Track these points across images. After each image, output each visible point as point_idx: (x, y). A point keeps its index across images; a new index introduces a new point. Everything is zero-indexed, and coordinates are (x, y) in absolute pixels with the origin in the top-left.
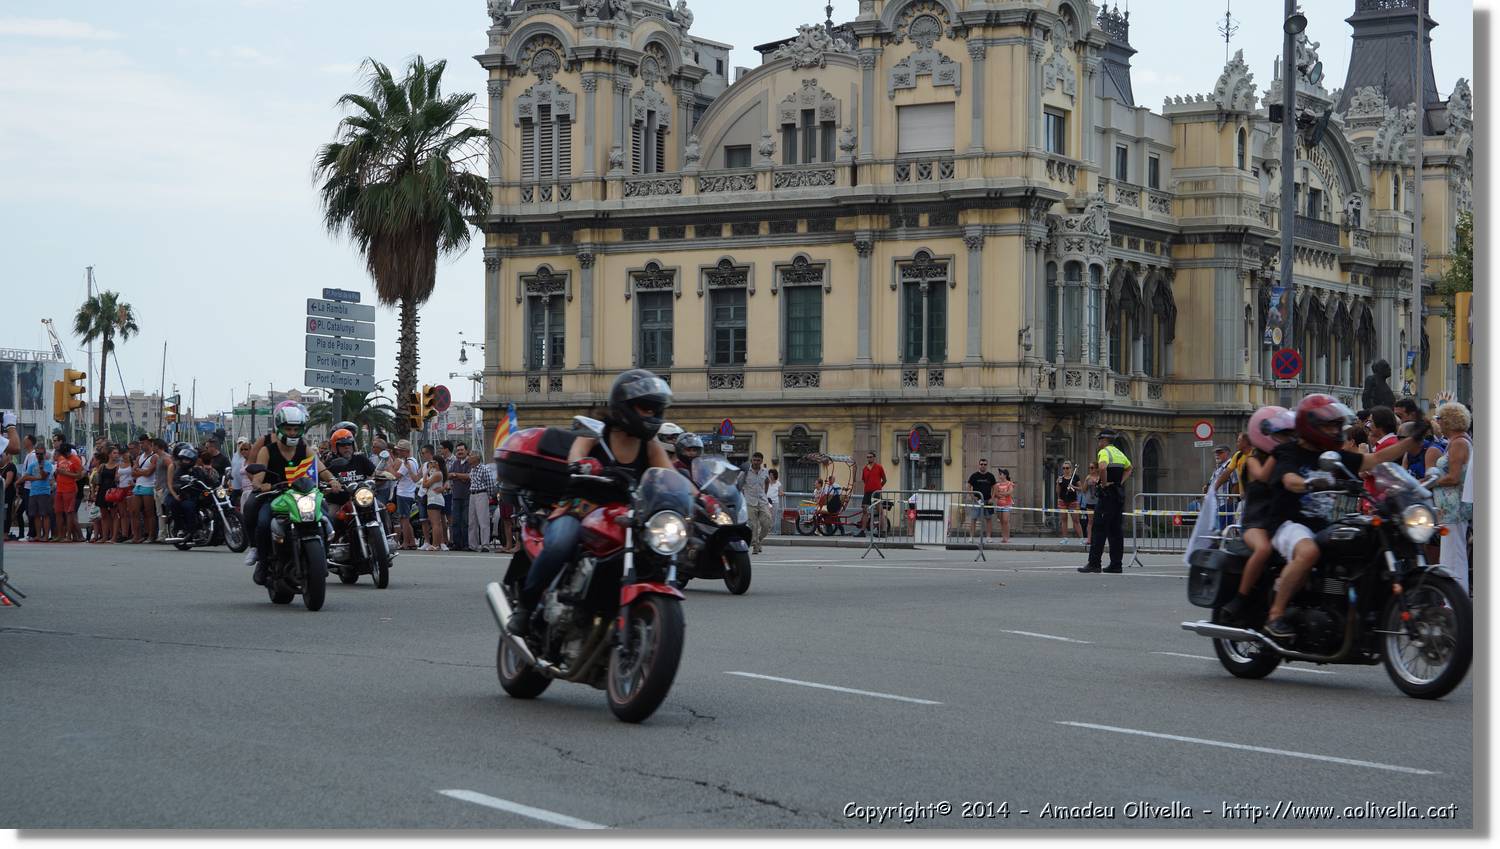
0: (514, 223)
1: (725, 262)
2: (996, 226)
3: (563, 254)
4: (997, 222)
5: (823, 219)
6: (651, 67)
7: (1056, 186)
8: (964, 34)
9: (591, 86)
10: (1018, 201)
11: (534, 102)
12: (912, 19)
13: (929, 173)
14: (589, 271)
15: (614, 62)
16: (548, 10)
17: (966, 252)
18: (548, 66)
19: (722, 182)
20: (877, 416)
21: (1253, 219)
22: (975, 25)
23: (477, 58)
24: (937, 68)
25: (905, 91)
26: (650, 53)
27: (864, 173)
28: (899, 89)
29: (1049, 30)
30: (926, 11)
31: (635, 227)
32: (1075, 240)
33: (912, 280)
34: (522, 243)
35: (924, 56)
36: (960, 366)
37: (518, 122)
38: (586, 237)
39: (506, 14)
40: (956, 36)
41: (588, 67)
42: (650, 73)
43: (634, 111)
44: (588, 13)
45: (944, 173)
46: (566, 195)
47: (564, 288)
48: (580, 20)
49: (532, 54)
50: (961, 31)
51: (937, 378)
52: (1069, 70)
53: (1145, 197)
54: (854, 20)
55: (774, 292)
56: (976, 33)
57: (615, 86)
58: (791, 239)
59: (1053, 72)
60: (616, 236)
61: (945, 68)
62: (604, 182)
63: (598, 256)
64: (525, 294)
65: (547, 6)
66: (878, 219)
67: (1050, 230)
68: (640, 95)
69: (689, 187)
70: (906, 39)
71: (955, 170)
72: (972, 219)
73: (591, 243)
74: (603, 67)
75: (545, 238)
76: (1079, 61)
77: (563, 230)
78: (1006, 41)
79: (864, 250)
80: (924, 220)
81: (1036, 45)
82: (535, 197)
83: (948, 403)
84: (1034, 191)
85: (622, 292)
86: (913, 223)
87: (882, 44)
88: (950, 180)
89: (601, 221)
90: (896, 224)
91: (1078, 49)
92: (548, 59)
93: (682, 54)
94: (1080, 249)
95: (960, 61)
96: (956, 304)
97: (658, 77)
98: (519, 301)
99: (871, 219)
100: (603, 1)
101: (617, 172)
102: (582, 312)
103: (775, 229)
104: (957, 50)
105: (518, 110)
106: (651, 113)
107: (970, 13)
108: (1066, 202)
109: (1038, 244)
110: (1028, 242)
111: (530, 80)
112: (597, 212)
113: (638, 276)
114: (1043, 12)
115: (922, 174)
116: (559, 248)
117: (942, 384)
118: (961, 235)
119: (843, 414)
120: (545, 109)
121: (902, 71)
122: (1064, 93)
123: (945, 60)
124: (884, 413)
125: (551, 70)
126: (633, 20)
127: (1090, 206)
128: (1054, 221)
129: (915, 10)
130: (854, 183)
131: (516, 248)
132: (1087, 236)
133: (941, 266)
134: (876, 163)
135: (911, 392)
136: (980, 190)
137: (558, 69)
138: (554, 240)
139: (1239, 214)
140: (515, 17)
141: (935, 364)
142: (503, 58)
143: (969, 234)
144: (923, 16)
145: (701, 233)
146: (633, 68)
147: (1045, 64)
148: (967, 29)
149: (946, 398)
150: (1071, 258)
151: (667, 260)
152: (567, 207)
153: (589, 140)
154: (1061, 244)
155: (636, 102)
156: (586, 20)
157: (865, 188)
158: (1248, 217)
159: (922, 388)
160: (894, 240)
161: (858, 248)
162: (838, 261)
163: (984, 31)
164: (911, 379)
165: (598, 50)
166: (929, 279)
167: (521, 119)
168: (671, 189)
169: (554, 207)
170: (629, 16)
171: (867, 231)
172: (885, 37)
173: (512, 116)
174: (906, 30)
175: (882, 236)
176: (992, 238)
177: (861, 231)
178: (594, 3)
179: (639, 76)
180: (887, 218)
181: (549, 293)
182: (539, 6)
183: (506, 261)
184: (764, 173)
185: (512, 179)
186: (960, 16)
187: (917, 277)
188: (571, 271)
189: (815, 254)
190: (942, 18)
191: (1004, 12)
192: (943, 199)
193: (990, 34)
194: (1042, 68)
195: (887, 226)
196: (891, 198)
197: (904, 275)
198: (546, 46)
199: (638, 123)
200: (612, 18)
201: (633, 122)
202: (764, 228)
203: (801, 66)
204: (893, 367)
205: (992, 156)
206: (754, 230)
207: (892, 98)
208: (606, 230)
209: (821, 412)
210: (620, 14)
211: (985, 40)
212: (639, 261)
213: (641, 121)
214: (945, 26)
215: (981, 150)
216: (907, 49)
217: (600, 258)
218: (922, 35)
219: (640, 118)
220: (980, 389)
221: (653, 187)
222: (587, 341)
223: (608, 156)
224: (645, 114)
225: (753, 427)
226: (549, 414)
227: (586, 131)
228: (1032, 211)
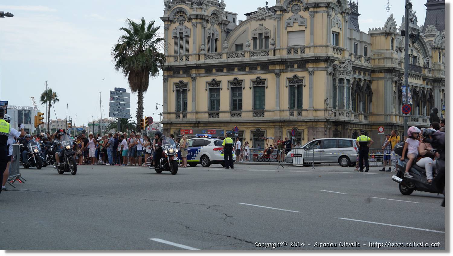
0: (172, 68)
1: (235, 79)
2: (317, 68)
3: (187, 77)
5: (265, 66)
6: (213, 20)
7: (336, 56)
8: (308, 10)
9: (195, 26)
10: (324, 60)
11: (178, 31)
12: (292, 5)
13: (297, 52)
14: (195, 82)
15: (202, 19)
16: (182, 3)
17: (309, 76)
18: (182, 20)
19: (234, 55)
20: (282, 125)
21: (396, 65)
22: (311, 7)
23: (161, 18)
24: (300, 20)
25: (290, 27)
26: (213, 16)
27: (277, 52)
28: (288, 27)
29: (333, 9)
30: (296, 3)
31: (208, 69)
32: (342, 72)
33: (292, 84)
34: (174, 73)
35: (296, 16)
36: (307, 110)
37: (173, 37)
38: (193, 72)
39: (169, 5)
40: (305, 11)
41: (194, 21)
42: (213, 22)
43: (208, 34)
44: (194, 4)
45: (302, 52)
46: (187, 59)
47: (187, 87)
48: (192, 6)
49: (177, 17)
50: (307, 9)
51: (300, 114)
52: (340, 20)
53: (363, 59)
54: (274, 6)
55: (250, 88)
56: (311, 9)
57: (202, 26)
58: (255, 72)
59: (335, 21)
60: (203, 71)
61: (302, 20)
62: (199, 55)
63: (197, 78)
64: (175, 89)
65: (182, 2)
66: (282, 66)
67: (334, 69)
68: (210, 29)
69: (225, 57)
70: (290, 11)
71: (305, 52)
72: (310, 66)
73: (195, 74)
74: (198, 21)
75: (181, 72)
76: (343, 18)
77: (187, 70)
78: (320, 12)
79: (278, 75)
80: (296, 66)
81: (330, 13)
82: (178, 60)
83: (303, 121)
84: (329, 57)
85: (205, 88)
86: (292, 67)
87: (283, 13)
88: (304, 54)
89: (198, 67)
90: (287, 67)
91: (342, 14)
92: (182, 18)
93: (223, 17)
94: (343, 75)
95: (306, 18)
96: (306, 92)
97: (215, 23)
98: (173, 91)
99: (280, 66)
100: (199, 1)
101: (203, 52)
102: (192, 94)
103: (251, 69)
104: (306, 15)
105: (173, 33)
106: (213, 34)
107: (310, 3)
108: (339, 60)
109: (331, 73)
110: (327, 73)
111: (177, 24)
112: (197, 64)
113: (209, 83)
114: (332, 3)
115: (295, 52)
116: (185, 75)
117: (301, 116)
118: (307, 70)
119: (271, 125)
120: (181, 33)
121: (289, 21)
122: (338, 27)
123: (302, 18)
124: (284, 124)
125: (183, 22)
126: (208, 6)
127: (346, 61)
128: (335, 66)
129: (293, 2)
130: (275, 55)
131: (172, 75)
132: (345, 71)
133: (301, 80)
134: (281, 49)
135: (292, 118)
136: (313, 57)
137: (185, 21)
138: (184, 73)
139: (392, 64)
140: (172, 5)
141: (299, 110)
142: (169, 18)
143: (309, 71)
144: (295, 4)
145: (228, 70)
146: (207, 21)
147: (333, 19)
148: (309, 8)
149: (303, 120)
150: (341, 77)
151: (218, 79)
152: (188, 63)
153: (194, 42)
154: (338, 73)
155: (208, 31)
156: (194, 6)
157: (278, 56)
158: (394, 65)
159: (295, 117)
160: (287, 72)
161: (276, 75)
162: (270, 79)
163: (314, 9)
164: (292, 114)
165: (197, 15)
166: (298, 84)
167: (174, 36)
168: (219, 57)
169: (183, 63)
170: (206, 5)
171: (278, 69)
172: (284, 11)
173: (172, 35)
174: (290, 9)
175: (283, 71)
176: (316, 72)
177: (276, 70)
178: (196, 1)
179: (209, 23)
180: (285, 65)
181: (183, 89)
182: (179, 2)
183: (169, 79)
184: (247, 52)
185: (171, 55)
186: (306, 4)
187: (294, 83)
188: (189, 82)
189: (263, 76)
190: (301, 5)
191: (320, 3)
192: (301, 60)
193: (316, 10)
194: (332, 19)
195: (285, 68)
196: (286, 59)
197: (290, 83)
198: (181, 14)
199: (209, 37)
200: (201, 6)
202: (247, 69)
203: (258, 20)
204: (286, 111)
205: (317, 47)
206: (244, 69)
207: (286, 29)
208: (200, 70)
209: (265, 124)
210: (204, 4)
211: (314, 11)
212: (210, 79)
213: (210, 37)
214: (302, 7)
215: (313, 45)
216: (291, 14)
217: (198, 78)
218: (295, 10)
220: (313, 117)
221: (214, 57)
222: (194, 103)
223: (200, 47)
224: (211, 35)
225: (244, 129)
226: (182, 125)
227: (194, 40)
228: (329, 63)
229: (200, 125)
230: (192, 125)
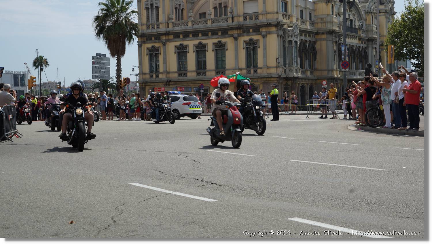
0: (145, 35)
1: (200, 43)
2: (270, 32)
3: (158, 42)
4: (270, 30)
5: (225, 32)
7: (285, 21)
10: (275, 25)
11: (149, 3)
13: (252, 18)
14: (165, 47)
17: (262, 39)
19: (198, 22)
21: (336, 28)
27: (235, 19)
31: (176, 35)
32: (290, 35)
34: (147, 40)
36: (261, 68)
37: (145, 8)
38: (164, 38)
43: (175, 4)
45: (256, 18)
46: (158, 27)
47: (158, 51)
51: (256, 71)
53: (308, 23)
55: (213, 51)
58: (217, 37)
60: (171, 37)
62: (168, 23)
63: (167, 43)
64: (148, 53)
66: (239, 31)
67: (284, 32)
68: (177, 0)
69: (190, 24)
71: (259, 18)
72: (264, 30)
73: (165, 39)
75: (153, 38)
77: (158, 37)
79: (236, 39)
80: (251, 31)
82: (150, 28)
83: (259, 78)
84: (279, 22)
85: (174, 51)
86: (248, 32)
88: (257, 20)
89: (167, 34)
90: (244, 32)
94: (292, 37)
96: (260, 52)
98: (147, 55)
99: (237, 31)
101: (171, 21)
102: (163, 57)
103: (213, 34)
105: (145, 5)
106: (179, 5)
108: (287, 24)
109: (281, 36)
110: (278, 36)
112: (166, 31)
113: (177, 47)
115: (250, 19)
116: (157, 41)
117: (257, 73)
118: (261, 34)
120: (152, 5)
127: (294, 25)
128: (285, 30)
130: (233, 21)
132: (293, 33)
133: (256, 42)
135: (249, 75)
136: (265, 22)
138: (155, 39)
139: (332, 26)
141: (255, 68)
143: (263, 34)
145: (193, 36)
150: (289, 39)
151: (185, 43)
152: (159, 30)
153: (164, 12)
154: (287, 36)
155: (175, 2)
157: (235, 22)
159: (252, 74)
160: (243, 36)
161: (234, 38)
162: (229, 42)
164: (249, 72)
166: (253, 46)
167: (146, 8)
168: (185, 25)
169: (155, 30)
171: (236, 34)
173: (143, 7)
175: (240, 35)
176: (269, 35)
180: (242, 30)
181: (155, 53)
183: (143, 45)
184: (209, 20)
185: (144, 23)
187: (249, 45)
188: (160, 47)
189: (223, 40)
192: (256, 25)
195: (242, 32)
196: (242, 25)
197: (246, 45)
199: (176, 8)
201: (175, 7)
202: (210, 34)
204: (244, 69)
205: (268, 14)
206: (207, 35)
208: (169, 36)
212: (178, 43)
215: (265, 12)
219: (176, 6)
220: (267, 74)
221: (181, 24)
222: (165, 65)
223: (168, 17)
224: (178, 5)
225: (208, 86)
226: (156, 84)
227: (163, 10)
228: (279, 27)
229: (171, 83)
230: (164, 84)
